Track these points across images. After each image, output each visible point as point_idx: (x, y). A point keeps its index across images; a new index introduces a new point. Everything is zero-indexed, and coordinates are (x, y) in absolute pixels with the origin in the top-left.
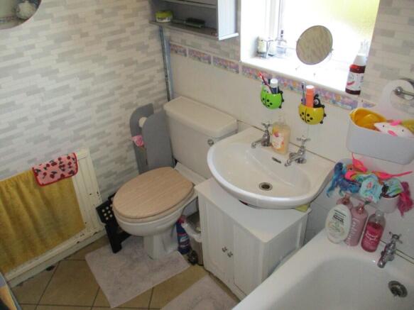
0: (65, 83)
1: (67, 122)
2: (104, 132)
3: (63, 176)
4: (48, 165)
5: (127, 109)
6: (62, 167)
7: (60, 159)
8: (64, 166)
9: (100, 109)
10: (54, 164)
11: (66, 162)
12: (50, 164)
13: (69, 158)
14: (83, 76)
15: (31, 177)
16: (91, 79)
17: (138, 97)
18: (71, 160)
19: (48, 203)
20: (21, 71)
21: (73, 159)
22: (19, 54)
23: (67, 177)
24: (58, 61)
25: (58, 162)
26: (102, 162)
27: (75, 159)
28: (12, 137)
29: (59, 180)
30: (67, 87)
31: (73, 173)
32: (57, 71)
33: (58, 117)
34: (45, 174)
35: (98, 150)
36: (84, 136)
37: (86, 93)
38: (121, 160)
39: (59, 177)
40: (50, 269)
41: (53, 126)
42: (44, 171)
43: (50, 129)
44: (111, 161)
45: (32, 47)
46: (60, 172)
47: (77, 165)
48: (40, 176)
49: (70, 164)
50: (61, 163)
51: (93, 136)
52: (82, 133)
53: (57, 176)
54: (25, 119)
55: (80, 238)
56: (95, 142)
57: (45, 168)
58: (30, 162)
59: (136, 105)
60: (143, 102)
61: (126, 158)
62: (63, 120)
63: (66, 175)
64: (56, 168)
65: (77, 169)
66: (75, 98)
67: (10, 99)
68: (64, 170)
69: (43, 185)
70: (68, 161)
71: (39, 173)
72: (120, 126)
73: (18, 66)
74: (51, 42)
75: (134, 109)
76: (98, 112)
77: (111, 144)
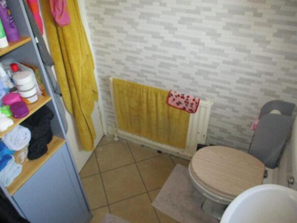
0: (222, 47)
1: (210, 76)
2: (236, 100)
3: (184, 109)
4: (179, 96)
5: (266, 94)
6: (187, 102)
7: (188, 97)
8: (188, 103)
9: (241, 81)
10: (183, 97)
11: (191, 101)
12: (180, 96)
13: (194, 100)
14: (240, 49)
15: (166, 95)
16: (246, 55)
17: (284, 91)
18: (194, 103)
19: (169, 117)
20: (194, 24)
21: (196, 103)
22: (197, 12)
23: (187, 111)
24: (224, 28)
25: (186, 98)
26: (223, 119)
27: (198, 104)
28: (171, 65)
29: (181, 109)
30: (223, 51)
31: (192, 111)
32: (220, 35)
33: (205, 69)
34: (174, 100)
35: (224, 109)
36: (218, 93)
37: (235, 63)
38: (239, 128)
39: (182, 107)
40: (159, 152)
41: (199, 73)
42: (174, 97)
43: (197, 74)
44: (231, 124)
45: (209, 9)
46: (183, 105)
47: (197, 108)
48: (171, 99)
49: (192, 104)
50: (187, 100)
51: (225, 97)
52: (217, 90)
53: (181, 106)
54: (183, 58)
55: (180, 152)
56: (224, 102)
57: (176, 96)
58: (175, 86)
59: (278, 96)
60: (287, 98)
61: (245, 129)
62: (208, 73)
63: (187, 109)
64: (182, 101)
65: (196, 111)
66: (224, 62)
67: (179, 40)
68: (187, 105)
69: (170, 105)
70: (192, 102)
71: (171, 97)
72: (253, 104)
73: (193, 20)
74: (226, 11)
75: (274, 99)
76: (237, 82)
77: (237, 112)
